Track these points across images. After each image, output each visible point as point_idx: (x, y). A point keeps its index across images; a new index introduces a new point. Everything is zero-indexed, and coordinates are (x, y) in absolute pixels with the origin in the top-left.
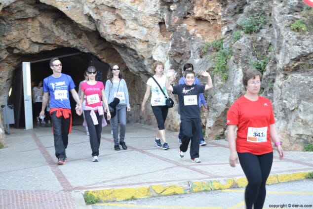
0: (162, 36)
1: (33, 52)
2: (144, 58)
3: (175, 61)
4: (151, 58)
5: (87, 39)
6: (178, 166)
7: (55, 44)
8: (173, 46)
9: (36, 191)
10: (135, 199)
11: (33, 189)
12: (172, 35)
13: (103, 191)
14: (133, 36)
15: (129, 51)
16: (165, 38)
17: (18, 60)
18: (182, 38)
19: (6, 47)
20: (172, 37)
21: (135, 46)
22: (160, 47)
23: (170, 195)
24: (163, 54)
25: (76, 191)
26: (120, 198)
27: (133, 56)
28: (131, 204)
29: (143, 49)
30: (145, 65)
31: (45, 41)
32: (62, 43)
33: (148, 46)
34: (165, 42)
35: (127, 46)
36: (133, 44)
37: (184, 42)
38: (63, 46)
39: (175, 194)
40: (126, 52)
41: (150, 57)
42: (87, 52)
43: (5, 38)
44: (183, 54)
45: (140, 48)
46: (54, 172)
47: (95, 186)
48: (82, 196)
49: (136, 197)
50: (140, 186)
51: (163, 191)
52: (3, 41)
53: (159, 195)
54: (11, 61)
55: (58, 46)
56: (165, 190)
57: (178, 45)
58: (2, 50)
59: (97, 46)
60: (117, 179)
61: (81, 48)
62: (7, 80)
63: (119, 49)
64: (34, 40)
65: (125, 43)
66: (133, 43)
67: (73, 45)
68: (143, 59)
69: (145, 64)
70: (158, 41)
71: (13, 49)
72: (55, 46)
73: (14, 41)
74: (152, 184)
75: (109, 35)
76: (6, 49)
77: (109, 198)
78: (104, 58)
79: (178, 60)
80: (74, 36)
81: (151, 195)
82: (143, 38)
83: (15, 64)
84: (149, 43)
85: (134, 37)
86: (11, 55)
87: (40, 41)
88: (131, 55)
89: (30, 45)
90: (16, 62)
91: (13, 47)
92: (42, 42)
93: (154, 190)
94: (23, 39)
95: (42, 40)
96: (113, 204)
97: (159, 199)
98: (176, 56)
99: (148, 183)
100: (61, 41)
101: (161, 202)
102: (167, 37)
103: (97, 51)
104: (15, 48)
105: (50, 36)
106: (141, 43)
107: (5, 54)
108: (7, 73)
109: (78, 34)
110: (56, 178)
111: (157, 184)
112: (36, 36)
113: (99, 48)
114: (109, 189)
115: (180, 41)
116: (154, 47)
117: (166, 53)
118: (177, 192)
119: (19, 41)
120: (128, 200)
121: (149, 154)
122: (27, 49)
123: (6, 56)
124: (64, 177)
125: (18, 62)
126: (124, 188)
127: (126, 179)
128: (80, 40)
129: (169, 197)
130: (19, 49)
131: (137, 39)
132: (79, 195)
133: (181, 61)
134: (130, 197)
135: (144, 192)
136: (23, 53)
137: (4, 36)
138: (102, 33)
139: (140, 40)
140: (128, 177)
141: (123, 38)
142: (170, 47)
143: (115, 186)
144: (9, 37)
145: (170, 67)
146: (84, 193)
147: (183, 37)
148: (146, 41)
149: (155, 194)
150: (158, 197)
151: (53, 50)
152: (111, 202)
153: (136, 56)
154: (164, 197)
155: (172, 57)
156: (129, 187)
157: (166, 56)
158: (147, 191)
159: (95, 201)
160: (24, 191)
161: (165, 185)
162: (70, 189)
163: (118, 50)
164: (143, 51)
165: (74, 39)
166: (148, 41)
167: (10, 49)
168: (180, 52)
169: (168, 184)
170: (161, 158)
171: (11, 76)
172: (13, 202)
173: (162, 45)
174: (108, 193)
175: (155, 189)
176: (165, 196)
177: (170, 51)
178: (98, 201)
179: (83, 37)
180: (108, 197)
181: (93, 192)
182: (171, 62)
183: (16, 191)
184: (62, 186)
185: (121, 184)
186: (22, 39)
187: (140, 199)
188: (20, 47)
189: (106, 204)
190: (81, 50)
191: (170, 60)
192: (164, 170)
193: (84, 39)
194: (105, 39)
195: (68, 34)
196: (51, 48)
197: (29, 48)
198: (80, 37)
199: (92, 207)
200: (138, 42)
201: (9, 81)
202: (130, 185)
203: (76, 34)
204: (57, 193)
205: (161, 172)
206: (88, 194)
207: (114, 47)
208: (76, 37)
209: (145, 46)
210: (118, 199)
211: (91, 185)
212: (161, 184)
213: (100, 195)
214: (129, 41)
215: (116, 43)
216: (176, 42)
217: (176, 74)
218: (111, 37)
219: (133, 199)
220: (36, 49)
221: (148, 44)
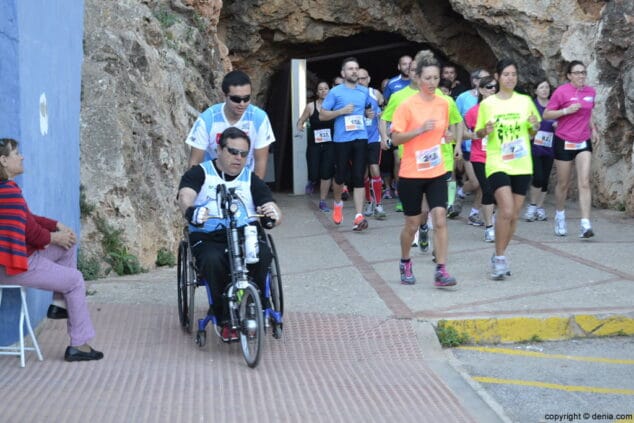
0: (581, 11)
1: (311, 40)
2: (542, 55)
3: (609, 63)
4: (558, 55)
5: (422, 15)
6: (622, 278)
7: (357, 24)
8: (605, 32)
9: (339, 316)
10: (539, 341)
11: (334, 311)
12: (603, 9)
13: (474, 321)
14: (520, 10)
15: (510, 40)
16: (589, 15)
17: (281, 56)
18: (626, 16)
19: (259, 28)
20: (604, 14)
21: (524, 31)
22: (577, 33)
23: (611, 336)
24: (583, 48)
25: (421, 319)
26: (509, 338)
27: (517, 52)
28: (531, 350)
29: (540, 37)
30: (543, 71)
31: (337, 18)
32: (371, 22)
33: (552, 32)
34: (589, 24)
35: (507, 30)
36: (521, 27)
37: (630, 24)
38: (372, 27)
39: (621, 335)
40: (504, 44)
41: (555, 53)
42: (419, 41)
43: (257, 10)
44: (626, 49)
45: (534, 35)
46: (367, 280)
47: (457, 311)
48: (432, 330)
49: (543, 337)
50: (549, 316)
51: (598, 328)
52: (255, 16)
53: (590, 336)
54: (268, 58)
55: (363, 28)
56: (601, 325)
57: (616, 31)
58: (252, 34)
59: (441, 29)
60: (500, 299)
61: (408, 32)
62: (259, 94)
63: (489, 37)
64: (315, 15)
65: (502, 23)
66: (520, 24)
67: (393, 27)
68: (540, 57)
69: (544, 68)
70: (573, 22)
71: (273, 32)
72: (356, 29)
73: (275, 16)
74: (575, 314)
75: (470, 7)
76: (260, 32)
77: (487, 336)
78: (454, 55)
79: (615, 61)
80: (396, 8)
81: (573, 335)
82: (541, 15)
83: (276, 62)
84: (552, 25)
85: (523, 13)
86: (268, 44)
87: (327, 17)
88: (513, 50)
89: (308, 25)
90: (278, 58)
91: (273, 28)
92: (332, 19)
93: (579, 326)
94: (294, 12)
95: (332, 16)
96: (495, 350)
97: (588, 343)
98: (610, 52)
99: (566, 310)
100: (369, 18)
101: (594, 349)
102: (592, 13)
103: (440, 39)
104: (278, 30)
105: (347, 8)
106: (537, 25)
107: (258, 42)
108: (259, 82)
109: (403, 5)
110: (375, 293)
111: (585, 313)
112: (320, 7)
113: (446, 34)
114: (488, 318)
115: (622, 22)
116: (565, 34)
117: (589, 45)
118: (627, 331)
119: (287, 17)
120: (525, 342)
121: (556, 252)
122: (301, 34)
123: (259, 46)
124: (392, 291)
125: (282, 60)
126: (517, 317)
127: (519, 300)
128: (408, 18)
129: (610, 340)
130: (284, 34)
131: (529, 17)
132: (427, 328)
133: (622, 63)
134: (528, 337)
135: (558, 328)
136: (293, 41)
137: (256, 6)
138: (455, 4)
139: (536, 19)
140: (523, 296)
141: (499, 14)
142: (599, 35)
143: (496, 313)
144: (265, 9)
145: (597, 74)
146: (436, 325)
147: (629, 13)
148: (548, 21)
149: (581, 334)
150: (586, 340)
151: (351, 36)
152: (490, 344)
153: (524, 52)
154: (598, 340)
155: (602, 54)
156: (526, 316)
157: (589, 52)
158: (563, 326)
159: (458, 340)
160: (315, 315)
161: (601, 315)
162: (407, 315)
163: (487, 40)
164: (539, 42)
165: (396, 14)
166: (551, 21)
167: (266, 32)
168: (620, 44)
169: (608, 314)
170: (583, 261)
171: (265, 87)
172: (296, 335)
173: (582, 30)
174: (485, 327)
175: (581, 324)
176: (600, 337)
177: (599, 43)
178: (464, 342)
179: (413, 11)
180: (483, 334)
181: (454, 323)
182: (600, 65)
183: (299, 314)
184: (391, 308)
185: (510, 309)
186: (291, 14)
187: (549, 341)
188: (288, 30)
189: (481, 349)
190: (408, 37)
191: (599, 62)
192: (592, 284)
193: (414, 15)
194: (462, 16)
195: (383, 5)
196: (347, 33)
197: (305, 30)
198: (407, 10)
199: (454, 353)
200: (532, 23)
201: (262, 96)
202: (528, 311)
203: (399, 5)
204: (383, 322)
205: (587, 288)
206: (443, 326)
207: (479, 32)
208: (399, 12)
209: (546, 30)
210: (503, 340)
211: (449, 309)
212: (592, 313)
213: (469, 331)
214: (511, 19)
215: (485, 23)
216: (612, 23)
217: (610, 89)
218: (475, 11)
219: (535, 340)
220: (318, 34)
221: (552, 27)
